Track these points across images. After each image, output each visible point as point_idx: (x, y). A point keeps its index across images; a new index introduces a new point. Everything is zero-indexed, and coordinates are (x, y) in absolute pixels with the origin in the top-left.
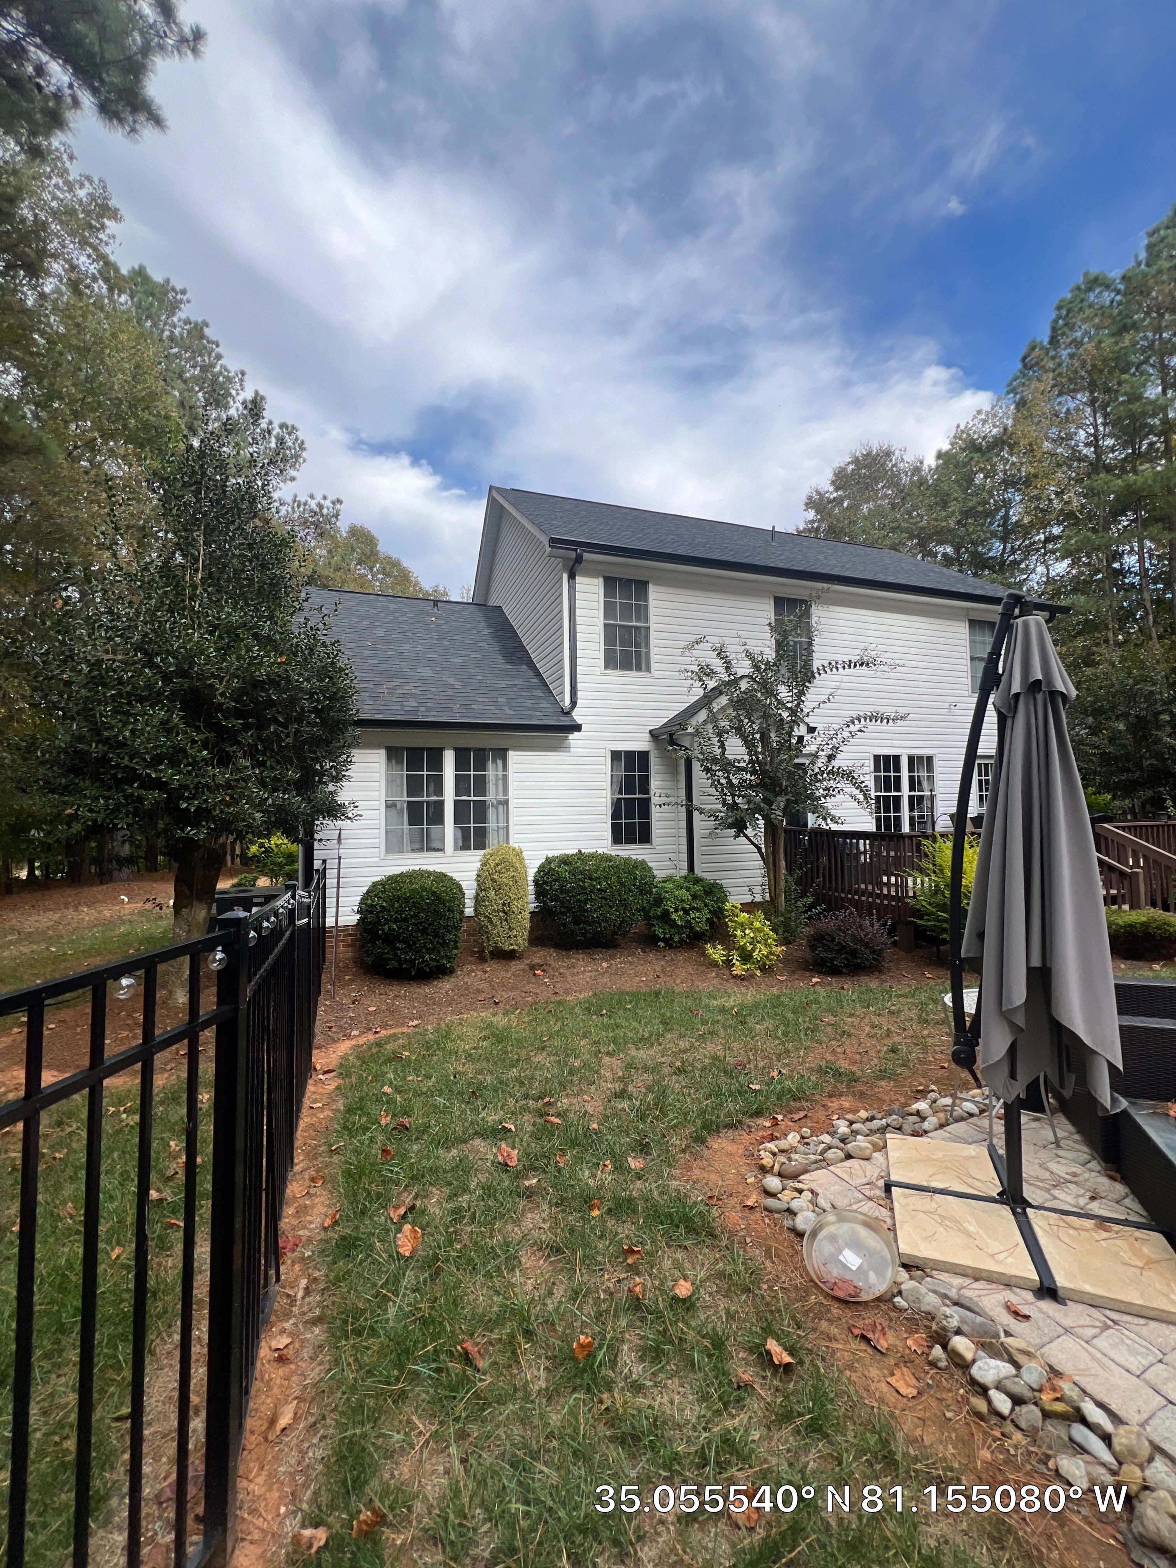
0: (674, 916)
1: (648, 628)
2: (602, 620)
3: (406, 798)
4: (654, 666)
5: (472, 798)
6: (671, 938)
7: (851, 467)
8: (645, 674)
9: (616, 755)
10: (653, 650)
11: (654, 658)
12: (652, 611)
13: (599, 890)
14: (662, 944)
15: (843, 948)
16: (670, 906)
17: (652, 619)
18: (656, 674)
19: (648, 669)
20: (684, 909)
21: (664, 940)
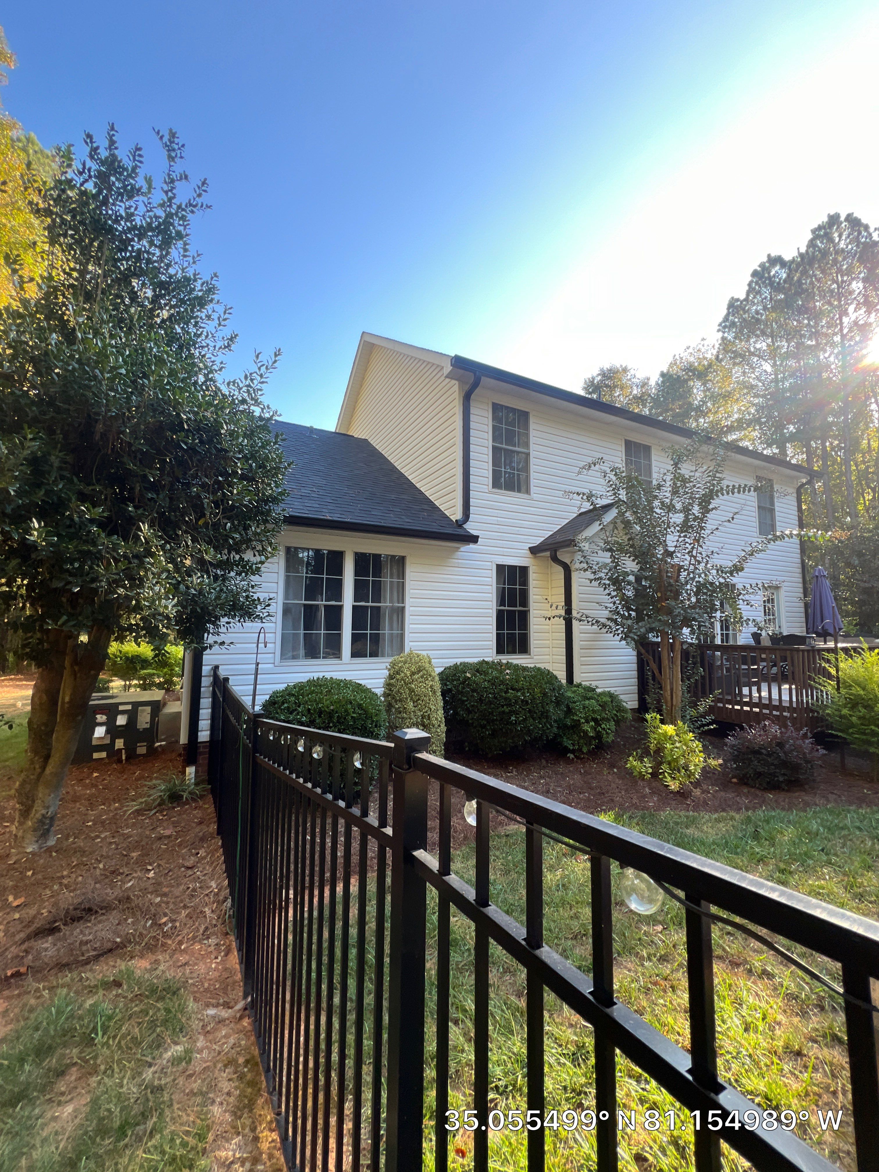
0: (586, 727)
1: (528, 454)
2: (490, 443)
3: (304, 602)
4: (533, 489)
5: (370, 604)
6: (580, 750)
7: (599, 378)
8: (525, 496)
9: (500, 568)
10: (533, 475)
11: (533, 482)
12: (532, 440)
13: (522, 701)
14: (571, 756)
15: (784, 764)
16: (580, 716)
17: (532, 446)
18: (533, 495)
19: (528, 492)
20: (595, 720)
21: (573, 752)
